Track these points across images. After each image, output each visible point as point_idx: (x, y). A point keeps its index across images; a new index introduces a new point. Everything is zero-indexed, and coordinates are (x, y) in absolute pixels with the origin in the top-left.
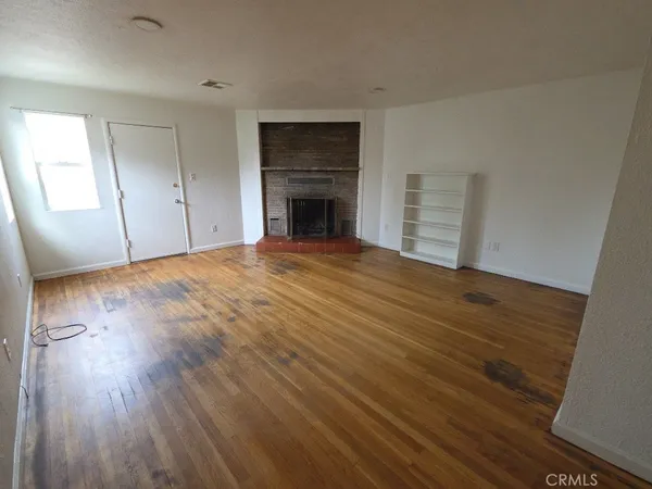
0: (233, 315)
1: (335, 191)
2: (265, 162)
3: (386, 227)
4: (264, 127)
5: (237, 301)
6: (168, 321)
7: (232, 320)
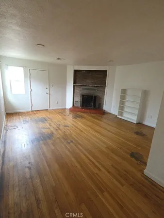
0: (57, 129)
1: (97, 93)
2: (75, 82)
3: (114, 107)
4: (75, 71)
5: (60, 125)
6: (39, 128)
7: (57, 130)
